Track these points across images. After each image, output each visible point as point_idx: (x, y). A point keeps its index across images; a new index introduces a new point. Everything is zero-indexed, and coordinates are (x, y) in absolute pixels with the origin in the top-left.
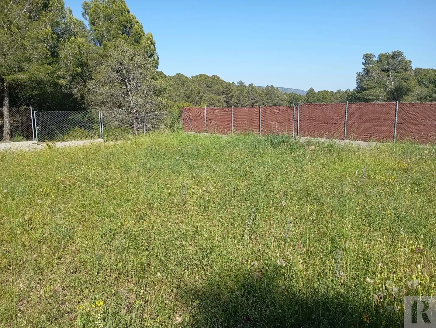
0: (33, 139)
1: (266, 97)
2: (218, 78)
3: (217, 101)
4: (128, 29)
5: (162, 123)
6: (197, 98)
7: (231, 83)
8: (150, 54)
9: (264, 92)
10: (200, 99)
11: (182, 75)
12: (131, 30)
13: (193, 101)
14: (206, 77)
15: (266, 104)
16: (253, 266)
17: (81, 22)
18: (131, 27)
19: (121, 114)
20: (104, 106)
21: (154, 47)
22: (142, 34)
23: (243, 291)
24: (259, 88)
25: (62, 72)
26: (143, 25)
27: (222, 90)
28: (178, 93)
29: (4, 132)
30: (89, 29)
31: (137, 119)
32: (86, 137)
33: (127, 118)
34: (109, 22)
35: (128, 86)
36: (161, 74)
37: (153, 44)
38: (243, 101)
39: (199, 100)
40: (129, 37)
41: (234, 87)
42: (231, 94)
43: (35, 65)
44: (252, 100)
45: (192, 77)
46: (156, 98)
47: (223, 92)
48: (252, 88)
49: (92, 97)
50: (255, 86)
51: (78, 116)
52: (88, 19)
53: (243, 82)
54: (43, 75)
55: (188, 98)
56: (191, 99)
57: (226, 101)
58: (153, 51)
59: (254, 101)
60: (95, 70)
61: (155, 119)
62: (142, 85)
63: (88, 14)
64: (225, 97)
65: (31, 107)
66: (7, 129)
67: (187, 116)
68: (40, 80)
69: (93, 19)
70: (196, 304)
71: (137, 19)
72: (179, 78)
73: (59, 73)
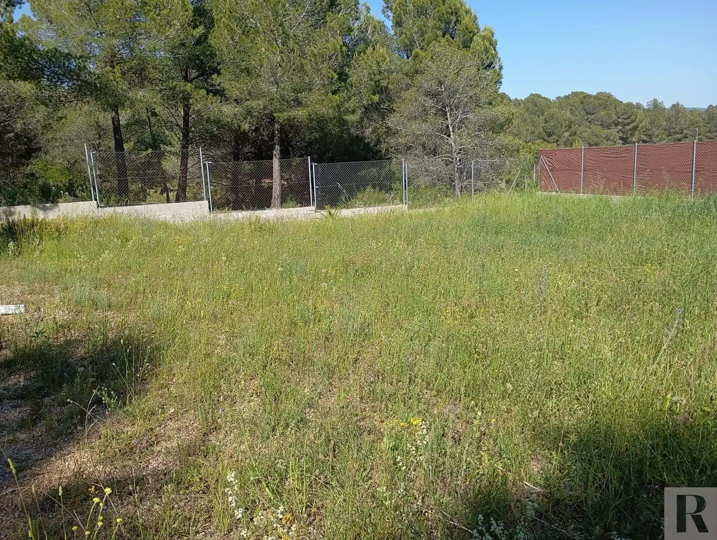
0: (310, 204)
1: (706, 126)
2: (609, 96)
3: (604, 139)
4: (452, 24)
5: (502, 179)
6: (567, 134)
7: (634, 103)
8: (487, 62)
9: (702, 118)
10: (571, 136)
11: (539, 96)
12: (459, 27)
13: (558, 141)
14: (585, 97)
15: (705, 140)
16: (676, 402)
17: (381, 23)
18: (457, 21)
19: (436, 165)
20: (410, 154)
21: (495, 50)
22: (476, 31)
23: (656, 441)
24: (693, 111)
25: (351, 104)
26: (478, 16)
27: (614, 118)
28: (531, 128)
29: (273, 193)
30: (392, 32)
31: (461, 173)
32: (383, 201)
33: (445, 171)
34: (423, 18)
35: (449, 119)
36: (504, 96)
37: (493, 44)
38: (658, 136)
39: (570, 139)
40: (453, 38)
41: (641, 112)
42: (633, 124)
43: (316, 95)
44: (677, 133)
45: (559, 98)
46: (495, 136)
47: (616, 122)
48: (678, 112)
49: (392, 141)
50: (685, 108)
51: (370, 170)
52: (391, 18)
53: (659, 100)
54: (326, 110)
55: (549, 135)
56: (554, 137)
57: (622, 139)
58: (493, 57)
59: (679, 136)
60: (399, 97)
61: (491, 171)
62: (470, 116)
63: (391, 9)
64: (621, 130)
65: (309, 157)
66: (276, 191)
67: (547, 165)
68: (322, 117)
69: (399, 16)
70: (571, 440)
71: (467, 7)
72: (535, 103)
73: (347, 105)
